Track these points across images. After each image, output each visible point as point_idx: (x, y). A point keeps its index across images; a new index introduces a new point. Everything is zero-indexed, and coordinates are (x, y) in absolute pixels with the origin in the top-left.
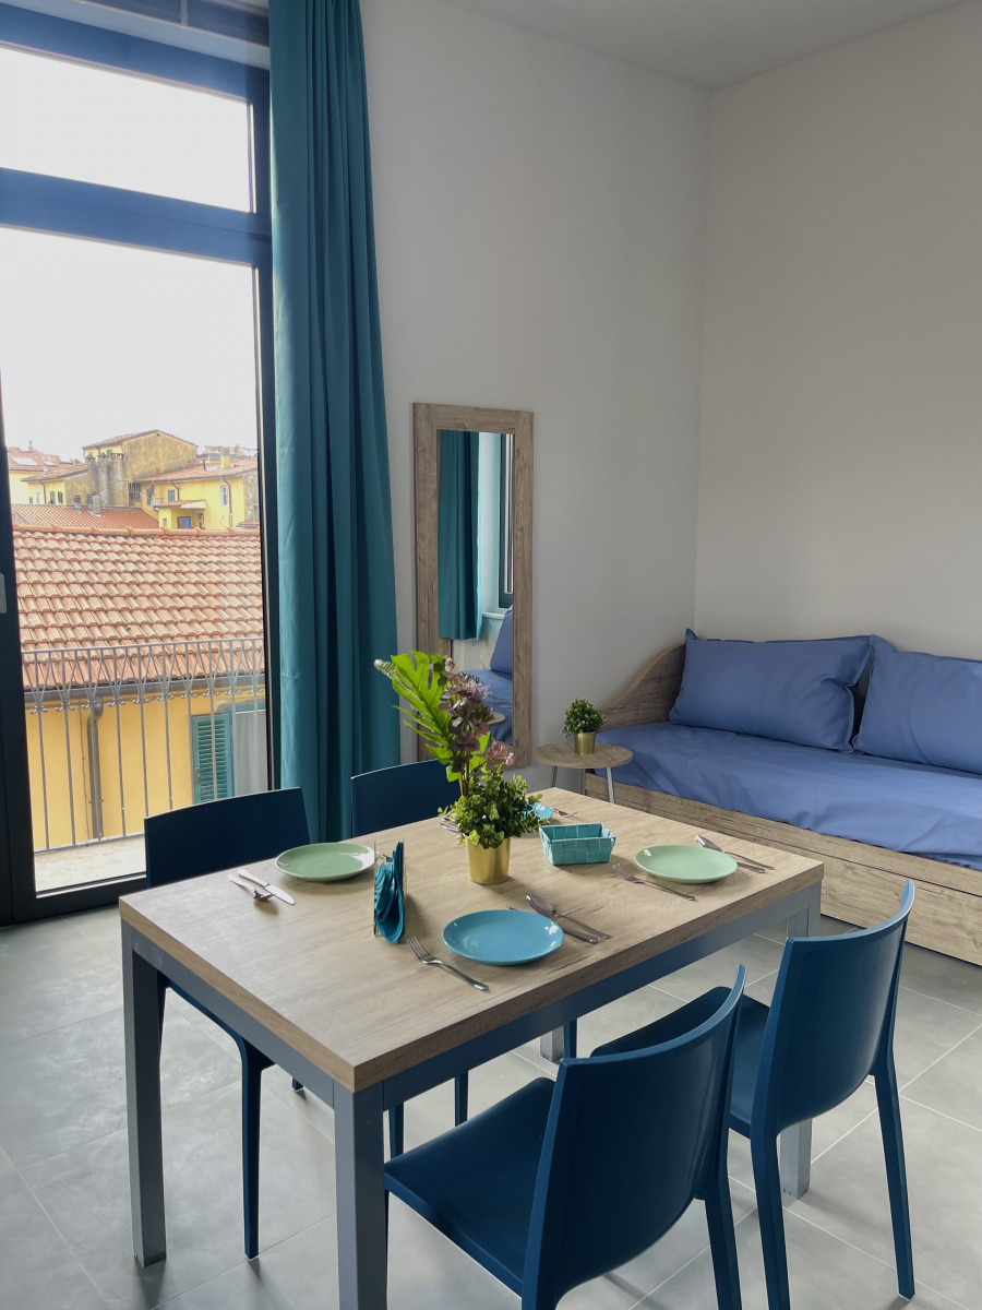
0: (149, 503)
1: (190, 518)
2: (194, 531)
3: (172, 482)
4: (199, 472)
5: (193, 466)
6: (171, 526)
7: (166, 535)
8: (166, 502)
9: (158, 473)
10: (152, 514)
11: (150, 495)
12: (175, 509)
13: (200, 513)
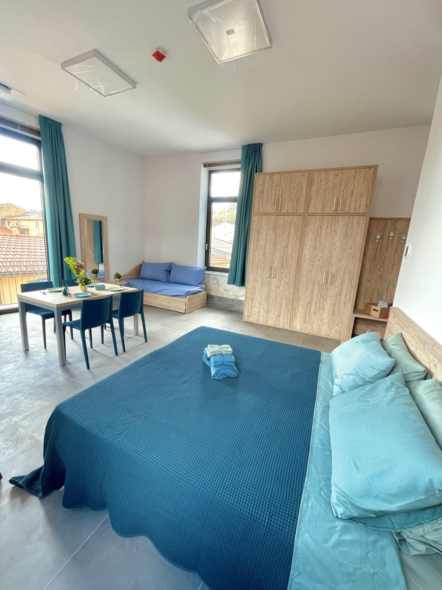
0: (8, 225)
1: (24, 231)
2: (26, 235)
3: (17, 220)
4: (27, 218)
5: (24, 216)
6: (18, 233)
7: (17, 236)
8: (15, 226)
9: (12, 217)
10: (10, 229)
11: (9, 223)
12: (19, 228)
13: (28, 230)
